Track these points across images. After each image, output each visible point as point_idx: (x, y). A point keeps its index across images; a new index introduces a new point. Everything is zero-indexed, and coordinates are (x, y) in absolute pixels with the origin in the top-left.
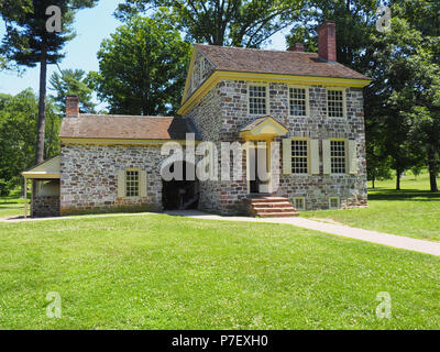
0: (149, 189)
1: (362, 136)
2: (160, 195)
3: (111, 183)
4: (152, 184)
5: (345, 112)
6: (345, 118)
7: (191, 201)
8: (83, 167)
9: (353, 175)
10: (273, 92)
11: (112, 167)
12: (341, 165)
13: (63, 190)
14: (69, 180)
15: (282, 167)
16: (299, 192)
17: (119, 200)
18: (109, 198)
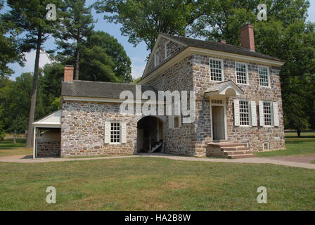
0: (128, 137)
1: (280, 100)
2: (135, 141)
3: (99, 132)
4: (130, 133)
5: (269, 83)
6: (270, 87)
7: (157, 146)
8: (79, 119)
9: (276, 127)
10: (225, 66)
11: (101, 120)
12: (268, 119)
13: (63, 137)
14: (68, 130)
15: (234, 121)
16: (245, 139)
17: (106, 145)
18: (98, 144)
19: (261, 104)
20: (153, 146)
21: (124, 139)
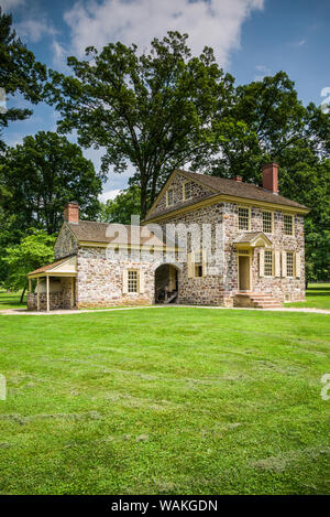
0: (146, 287)
1: (303, 250)
2: (153, 292)
3: (117, 282)
4: (147, 283)
5: (293, 232)
6: (293, 236)
7: (173, 297)
8: (96, 267)
9: (298, 278)
10: (253, 214)
11: (118, 268)
12: (291, 271)
13: (80, 287)
14: (85, 279)
15: (258, 271)
16: (268, 290)
17: (124, 295)
18: (116, 295)
19: (284, 255)
20: (169, 296)
21: (142, 289)
